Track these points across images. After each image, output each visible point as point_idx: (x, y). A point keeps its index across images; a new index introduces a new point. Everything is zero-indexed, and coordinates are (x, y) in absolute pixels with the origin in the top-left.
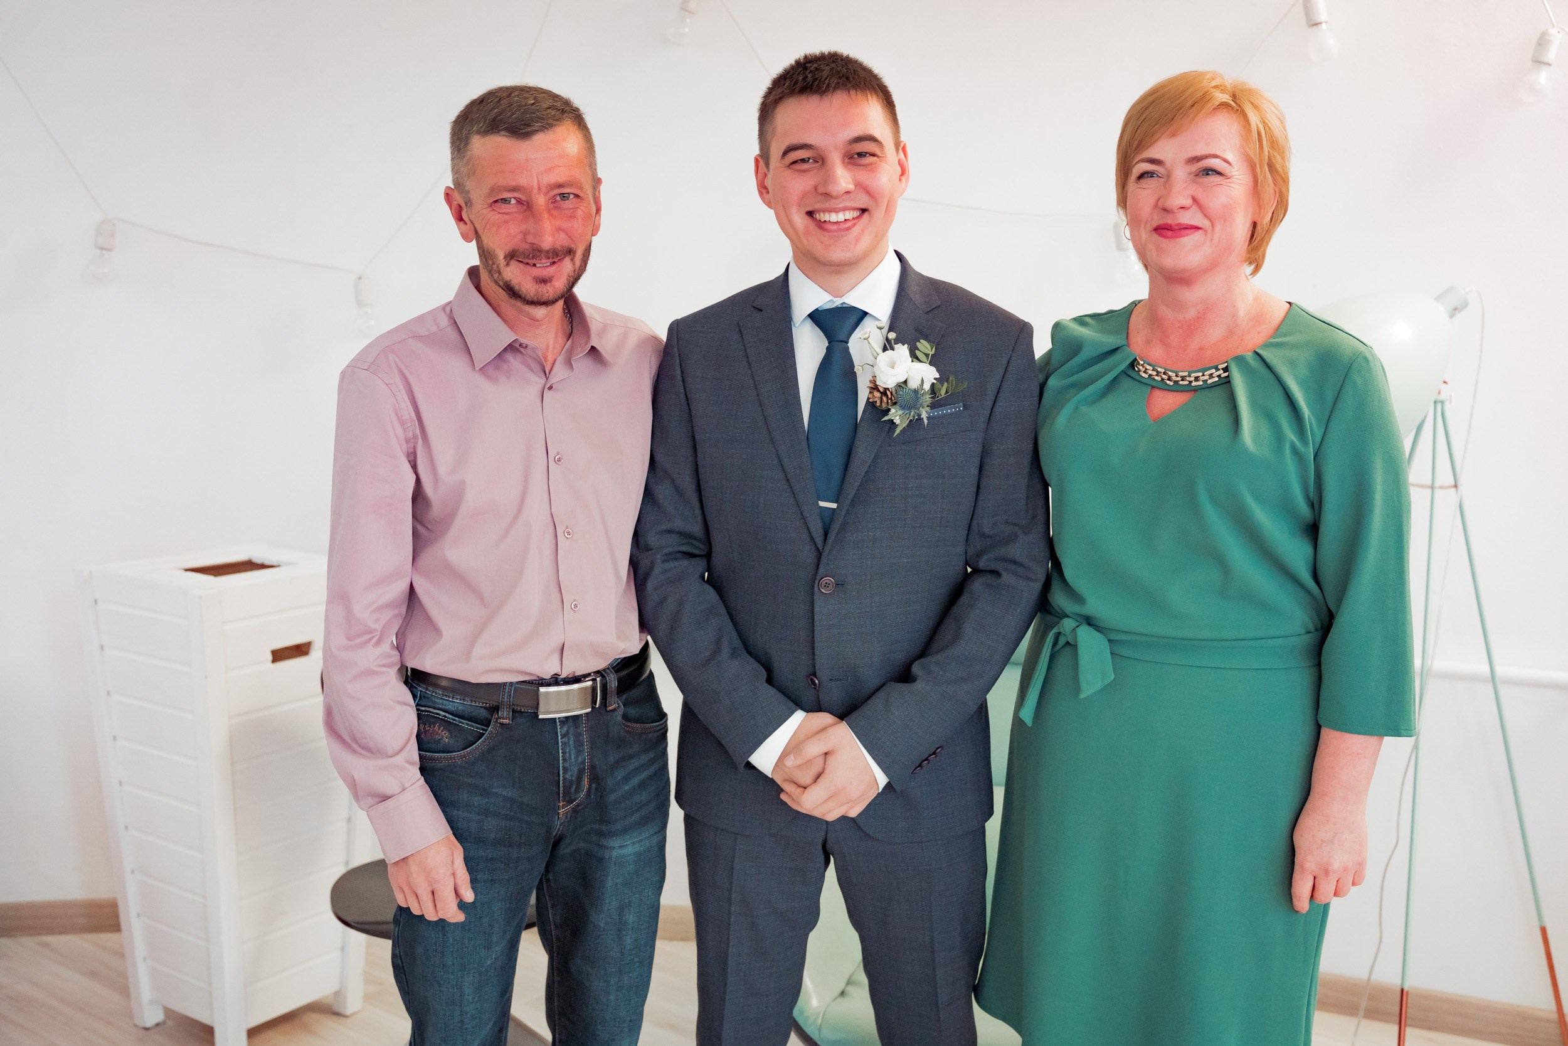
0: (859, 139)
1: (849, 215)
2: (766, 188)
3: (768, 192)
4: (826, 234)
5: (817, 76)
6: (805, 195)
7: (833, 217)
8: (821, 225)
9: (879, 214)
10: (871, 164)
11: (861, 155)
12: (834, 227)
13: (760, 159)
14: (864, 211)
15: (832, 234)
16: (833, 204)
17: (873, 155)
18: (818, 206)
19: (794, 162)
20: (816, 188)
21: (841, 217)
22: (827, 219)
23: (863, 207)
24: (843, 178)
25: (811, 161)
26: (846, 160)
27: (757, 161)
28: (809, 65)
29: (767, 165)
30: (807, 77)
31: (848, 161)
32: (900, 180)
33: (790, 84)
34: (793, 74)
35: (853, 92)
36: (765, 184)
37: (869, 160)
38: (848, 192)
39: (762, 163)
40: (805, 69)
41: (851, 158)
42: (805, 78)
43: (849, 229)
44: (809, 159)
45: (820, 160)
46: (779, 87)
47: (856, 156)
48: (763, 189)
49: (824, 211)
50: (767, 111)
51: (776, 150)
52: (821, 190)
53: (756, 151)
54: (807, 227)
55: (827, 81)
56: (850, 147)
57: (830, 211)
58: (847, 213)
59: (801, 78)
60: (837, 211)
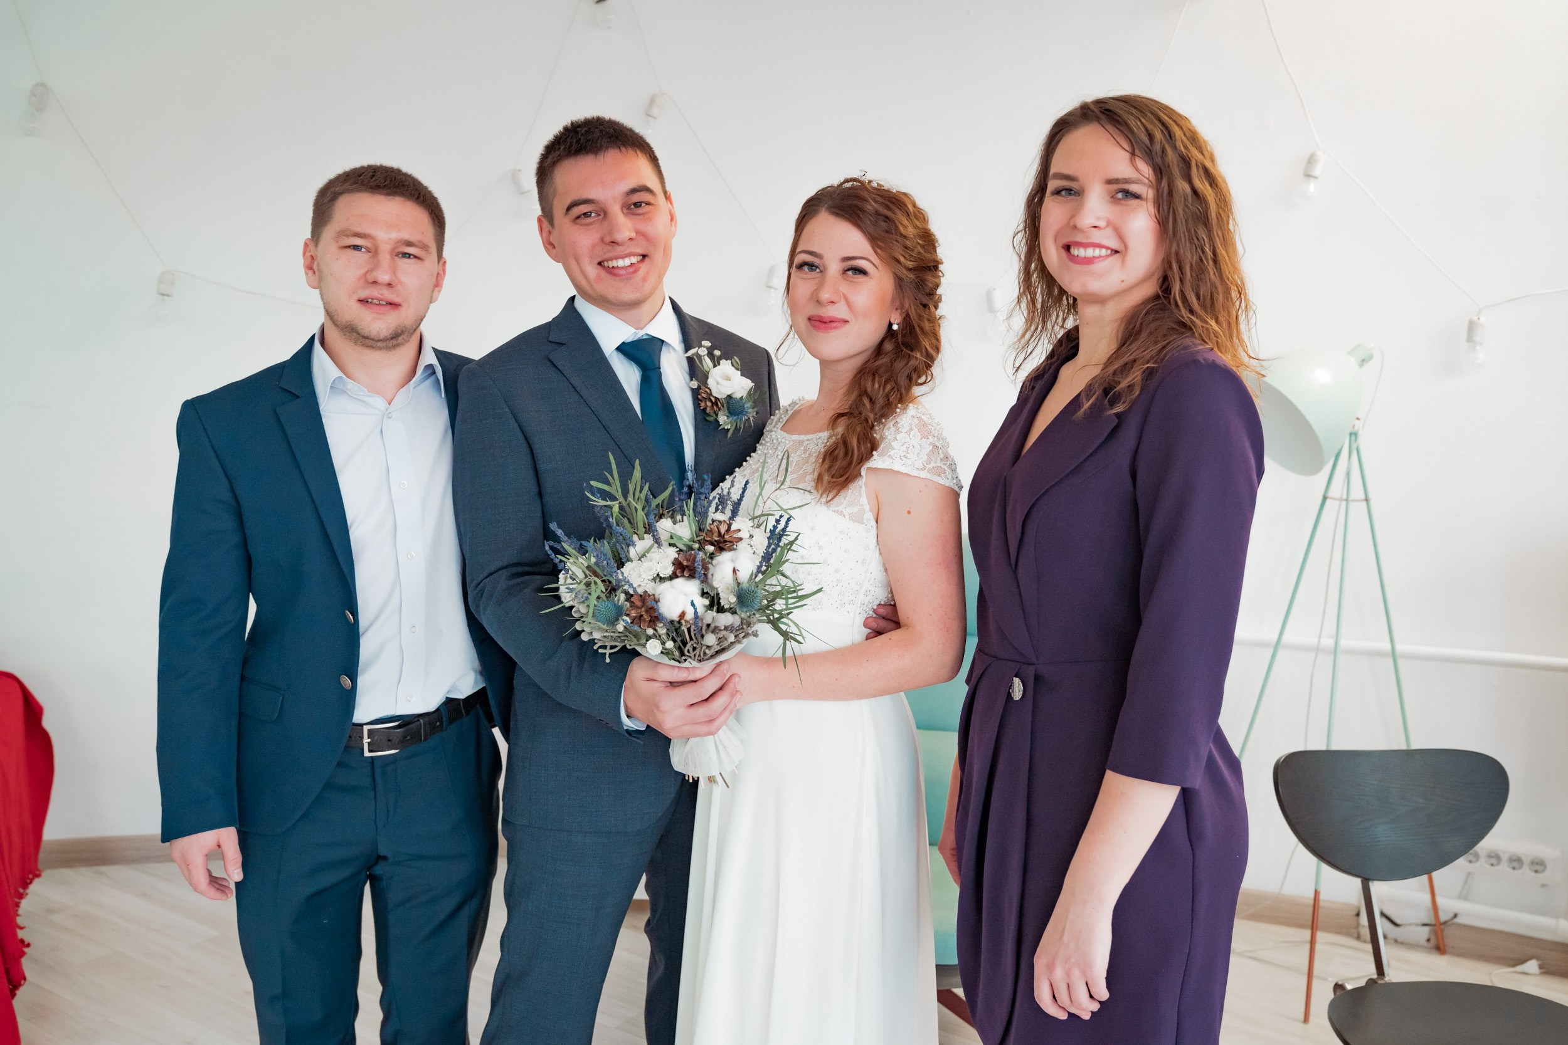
0: (634, 191)
1: (634, 260)
2: (551, 244)
3: (554, 247)
4: (617, 278)
5: (588, 138)
6: (594, 246)
7: (621, 263)
8: (612, 271)
9: (658, 257)
10: (647, 213)
11: (637, 205)
12: (623, 272)
13: (543, 219)
14: (644, 256)
15: (622, 277)
16: (619, 250)
17: (648, 204)
18: (608, 256)
19: (578, 217)
20: (602, 240)
21: (627, 262)
22: (615, 265)
23: (643, 252)
24: (625, 227)
25: (593, 215)
26: (625, 211)
27: (539, 220)
28: (579, 129)
29: (551, 223)
30: (580, 139)
31: (627, 211)
32: (671, 225)
33: (564, 149)
34: (566, 139)
35: (623, 149)
36: (552, 240)
37: (644, 209)
38: (631, 239)
39: (546, 224)
40: (577, 133)
41: (629, 208)
42: (578, 141)
43: (635, 272)
44: (591, 213)
45: (603, 213)
46: (554, 152)
47: (633, 207)
48: (550, 246)
49: (611, 259)
50: (544, 172)
51: (559, 209)
52: (608, 239)
53: (537, 210)
54: (598, 276)
55: (599, 141)
56: (627, 198)
57: (617, 258)
58: (632, 258)
59: (575, 141)
60: (623, 257)
